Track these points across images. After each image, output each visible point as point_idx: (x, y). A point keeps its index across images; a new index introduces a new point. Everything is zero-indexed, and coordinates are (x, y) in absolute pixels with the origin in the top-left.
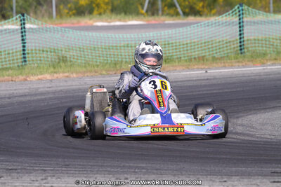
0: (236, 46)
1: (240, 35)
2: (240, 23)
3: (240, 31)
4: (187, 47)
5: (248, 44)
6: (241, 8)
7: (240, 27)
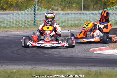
0: (33, 23)
1: (35, 18)
2: (35, 13)
3: (35, 16)
4: (11, 23)
5: (38, 22)
6: (35, 7)
7: (35, 15)
